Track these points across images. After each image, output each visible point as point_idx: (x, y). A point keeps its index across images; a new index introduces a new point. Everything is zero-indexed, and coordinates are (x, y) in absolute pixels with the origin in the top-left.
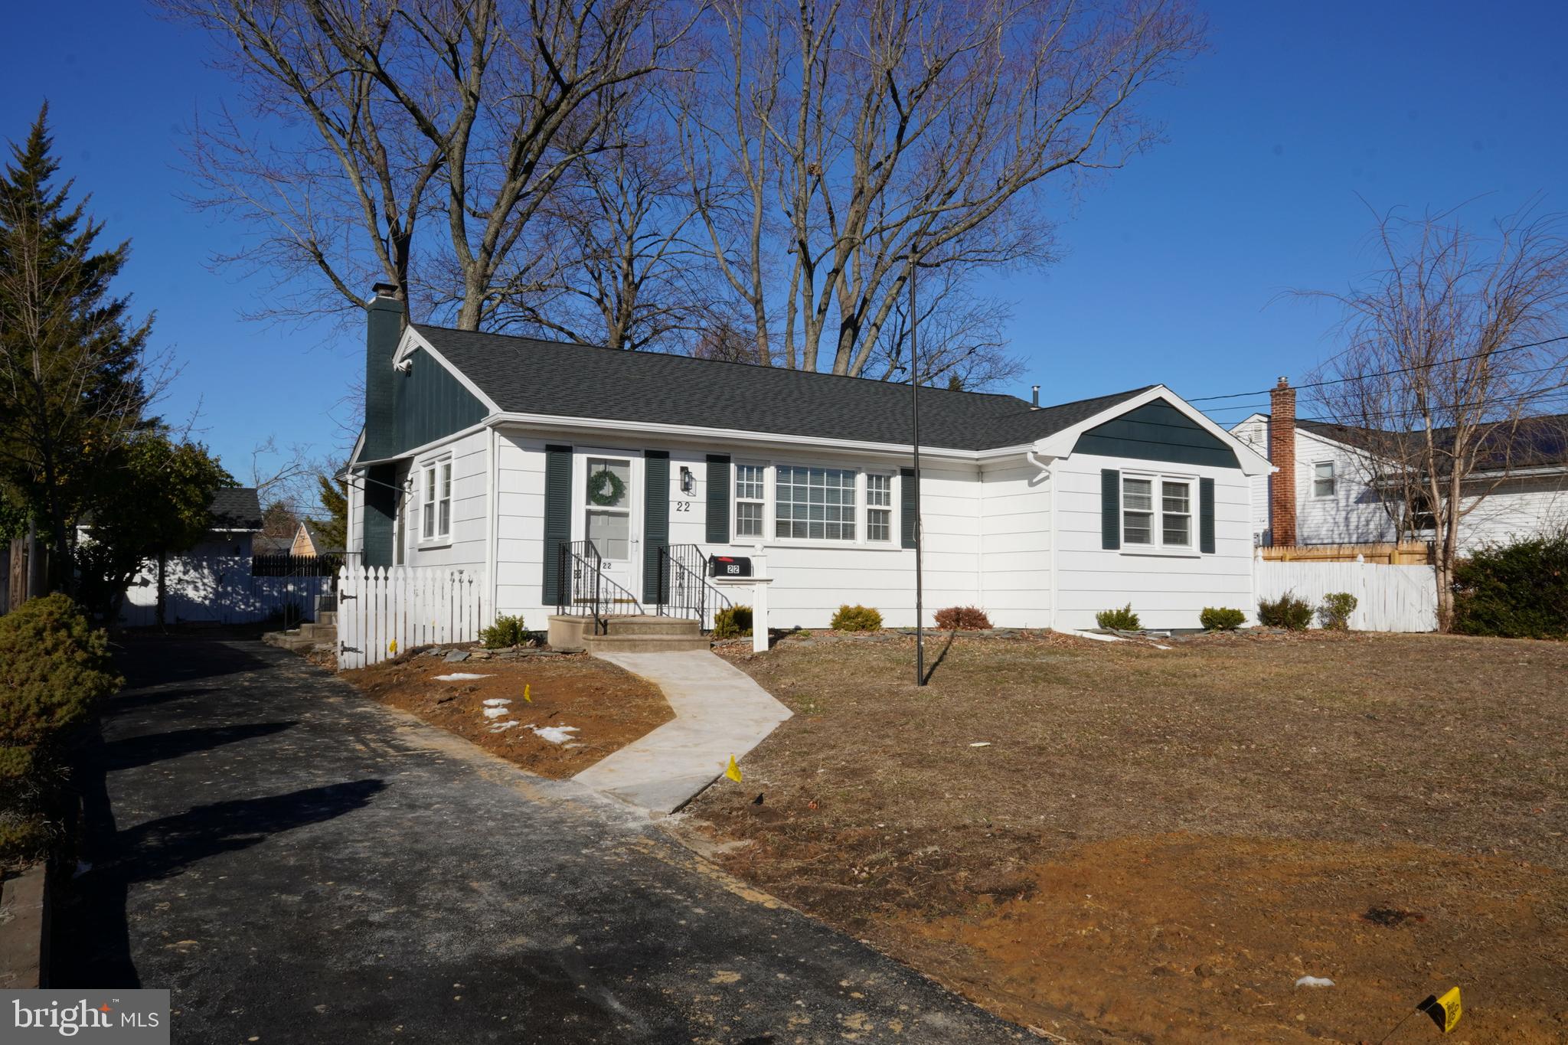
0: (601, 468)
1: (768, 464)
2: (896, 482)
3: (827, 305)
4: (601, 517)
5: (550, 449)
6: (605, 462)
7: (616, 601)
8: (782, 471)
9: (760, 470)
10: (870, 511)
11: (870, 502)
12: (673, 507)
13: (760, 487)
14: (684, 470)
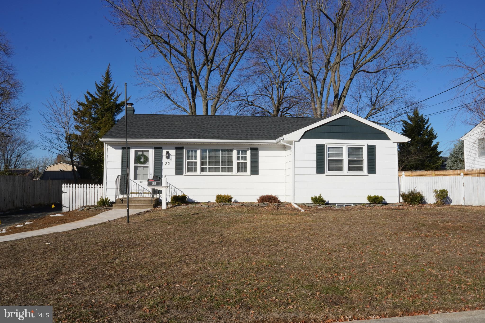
0: (141, 153)
1: (198, 149)
2: (249, 152)
3: (323, 91)
4: (141, 168)
5: (123, 148)
6: (142, 151)
7: (144, 193)
8: (204, 151)
9: (196, 151)
10: (238, 163)
11: (238, 159)
12: (164, 164)
13: (196, 157)
14: (168, 153)
